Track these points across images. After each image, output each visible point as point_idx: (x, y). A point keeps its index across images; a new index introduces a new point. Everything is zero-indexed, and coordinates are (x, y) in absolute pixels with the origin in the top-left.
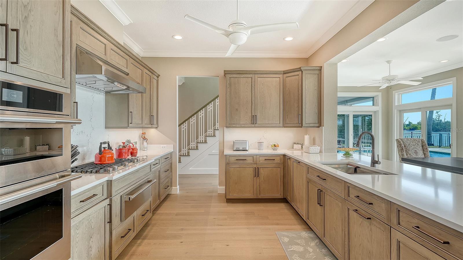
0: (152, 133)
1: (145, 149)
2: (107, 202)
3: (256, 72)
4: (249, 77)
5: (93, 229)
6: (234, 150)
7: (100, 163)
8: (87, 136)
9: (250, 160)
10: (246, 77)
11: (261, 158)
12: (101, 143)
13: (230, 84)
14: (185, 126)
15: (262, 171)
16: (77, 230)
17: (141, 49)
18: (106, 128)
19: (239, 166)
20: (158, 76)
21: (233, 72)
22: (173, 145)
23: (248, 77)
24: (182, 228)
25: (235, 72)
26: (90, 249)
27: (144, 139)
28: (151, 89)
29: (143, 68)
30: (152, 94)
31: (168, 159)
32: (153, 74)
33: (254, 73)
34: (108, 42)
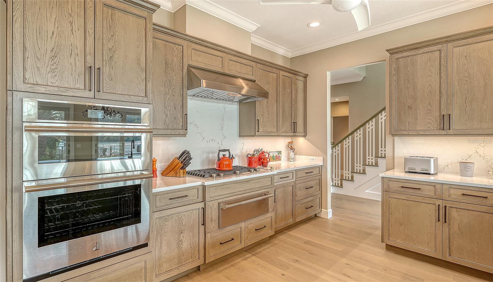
0: (301, 142)
1: (292, 160)
2: (202, 205)
3: (449, 39)
4: (435, 51)
5: (184, 225)
6: (406, 172)
7: (219, 169)
8: (218, 143)
9: (428, 191)
10: (429, 52)
11: (452, 191)
12: (220, 151)
13: (398, 69)
14: (360, 134)
15: (454, 214)
16: (165, 222)
17: (287, 50)
18: (240, 136)
19: (405, 198)
20: (306, 76)
21: (402, 49)
22: (322, 157)
23: (432, 52)
24: (297, 259)
25: (406, 48)
26: (181, 243)
27: (292, 149)
28: (293, 92)
29: (278, 71)
30: (293, 98)
31: (311, 174)
32: (296, 75)
33: (447, 41)
34: (225, 54)
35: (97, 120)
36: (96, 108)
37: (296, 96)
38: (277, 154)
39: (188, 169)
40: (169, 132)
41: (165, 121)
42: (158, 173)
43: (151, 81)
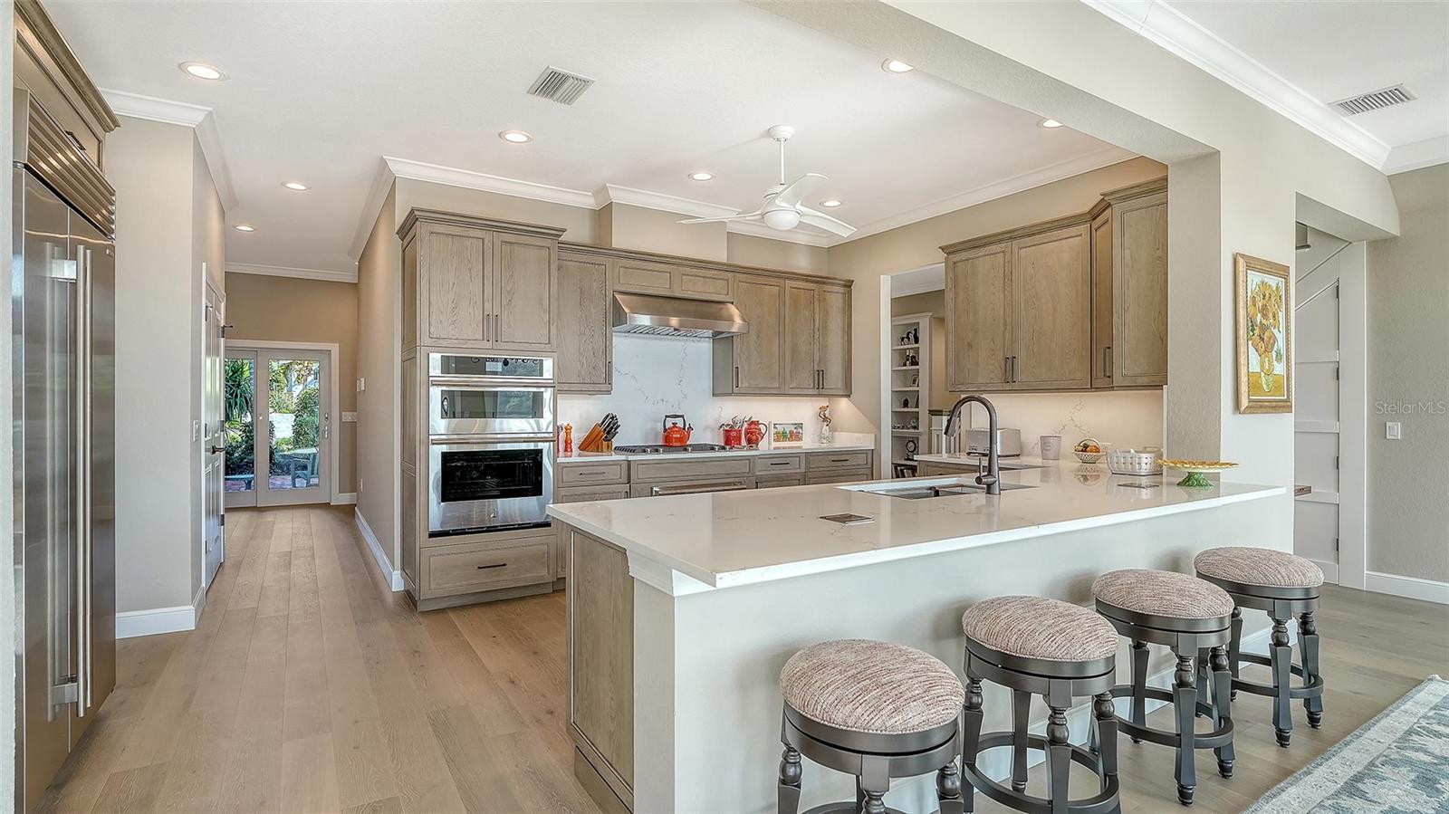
0: (842, 406)
3: (1012, 234)
4: (998, 253)
8: (673, 407)
10: (991, 254)
12: (667, 416)
18: (715, 395)
20: (848, 285)
21: (960, 248)
22: (873, 435)
23: (995, 253)
25: (963, 247)
27: (826, 419)
28: (817, 315)
29: (781, 281)
30: (817, 326)
31: (844, 463)
32: (824, 283)
33: (1011, 238)
34: (675, 267)
35: (496, 373)
36: (493, 360)
37: (825, 323)
38: (792, 428)
39: (616, 442)
40: (585, 387)
41: (580, 372)
42: (575, 447)
43: (555, 324)
